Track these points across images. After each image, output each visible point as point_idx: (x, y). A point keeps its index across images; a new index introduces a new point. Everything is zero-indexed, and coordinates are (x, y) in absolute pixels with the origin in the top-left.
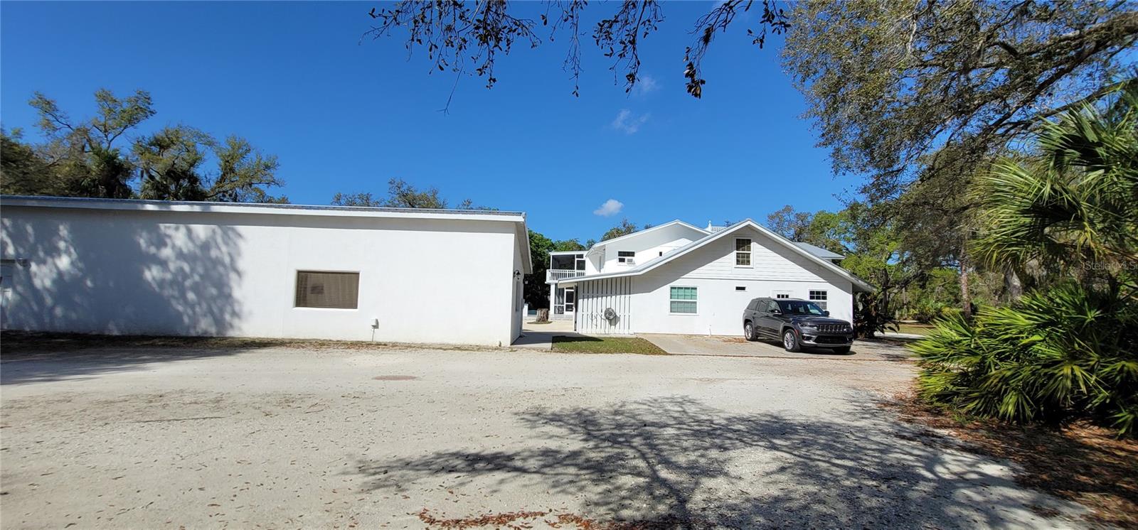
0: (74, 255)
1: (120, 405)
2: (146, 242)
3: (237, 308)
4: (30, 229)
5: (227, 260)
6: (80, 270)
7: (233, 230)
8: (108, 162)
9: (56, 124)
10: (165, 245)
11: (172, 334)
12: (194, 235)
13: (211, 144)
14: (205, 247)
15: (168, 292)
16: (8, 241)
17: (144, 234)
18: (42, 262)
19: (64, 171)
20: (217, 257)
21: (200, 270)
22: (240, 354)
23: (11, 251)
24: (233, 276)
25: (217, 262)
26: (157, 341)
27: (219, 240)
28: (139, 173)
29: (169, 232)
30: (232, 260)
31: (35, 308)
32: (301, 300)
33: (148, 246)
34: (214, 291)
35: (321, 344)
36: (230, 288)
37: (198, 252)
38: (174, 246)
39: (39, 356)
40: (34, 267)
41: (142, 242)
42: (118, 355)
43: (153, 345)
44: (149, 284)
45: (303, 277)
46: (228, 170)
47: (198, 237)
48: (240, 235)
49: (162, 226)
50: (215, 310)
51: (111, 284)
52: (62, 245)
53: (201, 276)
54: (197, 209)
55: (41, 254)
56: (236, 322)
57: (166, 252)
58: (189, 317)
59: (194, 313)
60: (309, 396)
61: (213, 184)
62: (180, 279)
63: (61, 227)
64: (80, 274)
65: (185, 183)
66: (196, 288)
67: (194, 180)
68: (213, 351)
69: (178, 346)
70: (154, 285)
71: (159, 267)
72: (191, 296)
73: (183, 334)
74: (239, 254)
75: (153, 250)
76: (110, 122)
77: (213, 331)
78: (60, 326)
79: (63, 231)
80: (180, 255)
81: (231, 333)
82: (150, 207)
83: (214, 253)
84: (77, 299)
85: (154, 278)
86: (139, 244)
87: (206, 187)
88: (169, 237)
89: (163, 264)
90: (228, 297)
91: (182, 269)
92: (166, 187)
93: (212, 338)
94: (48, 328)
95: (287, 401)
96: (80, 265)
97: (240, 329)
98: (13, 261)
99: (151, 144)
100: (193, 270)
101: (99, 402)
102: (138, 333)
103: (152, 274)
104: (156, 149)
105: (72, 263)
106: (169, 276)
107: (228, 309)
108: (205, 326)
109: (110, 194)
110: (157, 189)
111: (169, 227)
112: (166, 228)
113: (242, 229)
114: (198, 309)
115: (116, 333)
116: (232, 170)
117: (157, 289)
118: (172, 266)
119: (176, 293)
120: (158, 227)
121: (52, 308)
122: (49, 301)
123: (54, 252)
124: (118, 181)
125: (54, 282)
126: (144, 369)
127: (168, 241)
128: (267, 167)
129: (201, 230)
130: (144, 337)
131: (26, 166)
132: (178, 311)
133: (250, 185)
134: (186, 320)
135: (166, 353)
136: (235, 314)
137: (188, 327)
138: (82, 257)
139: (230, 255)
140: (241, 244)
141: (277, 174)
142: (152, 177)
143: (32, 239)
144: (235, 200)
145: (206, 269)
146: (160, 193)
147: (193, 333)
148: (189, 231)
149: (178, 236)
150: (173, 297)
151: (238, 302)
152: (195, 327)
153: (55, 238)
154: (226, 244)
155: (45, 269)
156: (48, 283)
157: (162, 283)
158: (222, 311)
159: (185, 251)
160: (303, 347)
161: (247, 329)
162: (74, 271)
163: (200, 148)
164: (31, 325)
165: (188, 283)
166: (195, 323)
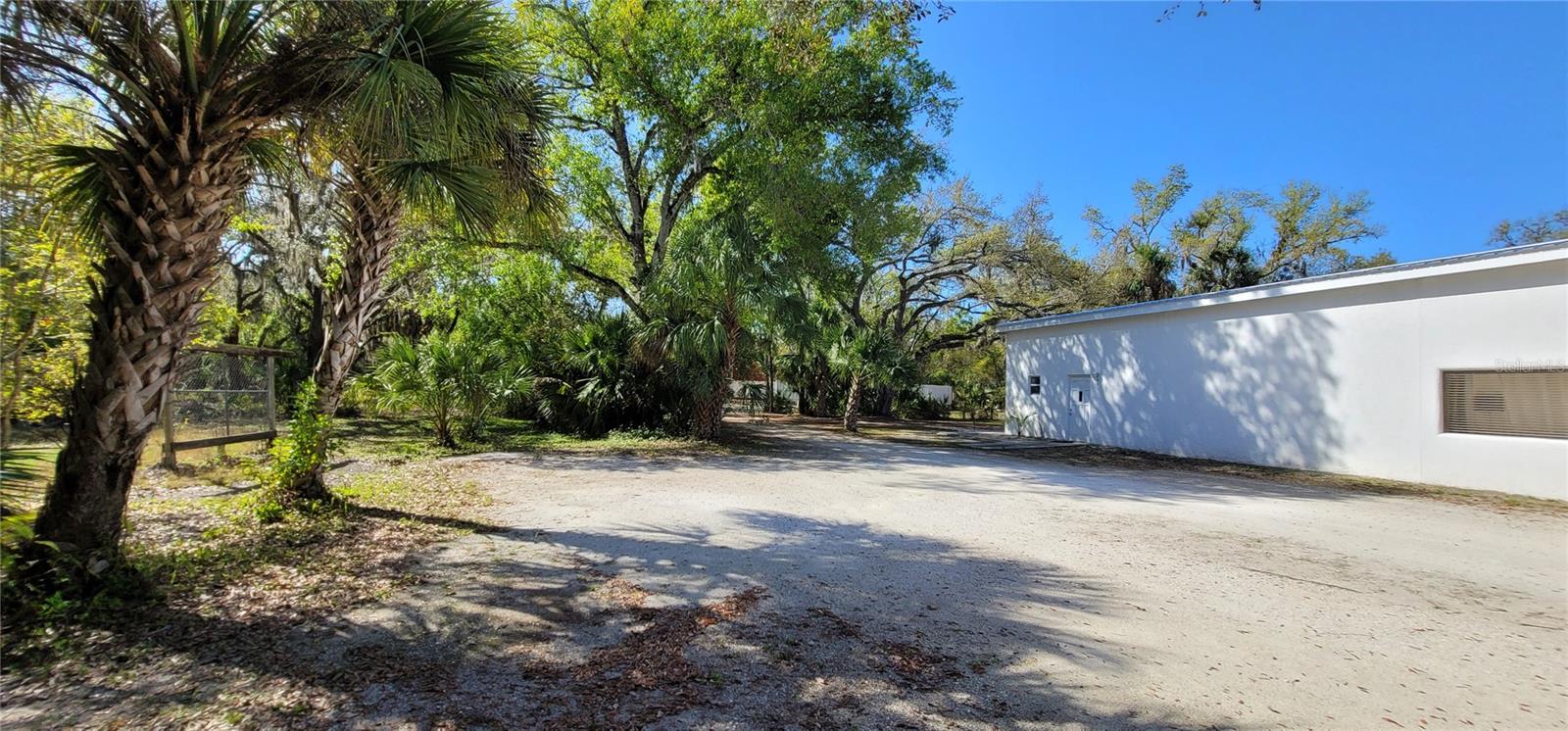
0: (1137, 367)
1: (1215, 542)
2: (1205, 345)
3: (1334, 432)
4: (1098, 342)
5: (1312, 360)
6: (1143, 382)
7: (1317, 316)
8: (1151, 259)
9: (1103, 232)
10: (1227, 347)
11: (1244, 461)
12: (1262, 330)
13: (1261, 204)
14: (1279, 344)
15: (1234, 407)
16: (1084, 356)
17: (1202, 336)
18: (1111, 375)
19: (1115, 280)
20: (1297, 359)
21: (1275, 377)
22: (1350, 501)
23: (1086, 366)
24: (1323, 384)
25: (1296, 365)
26: (1227, 468)
27: (1298, 333)
28: (1179, 264)
29: (1232, 330)
30: (1320, 360)
31: (1109, 422)
32: (1453, 420)
33: (1207, 351)
34: (1296, 406)
35: (1509, 503)
36: (1321, 402)
37: (1270, 353)
38: (1237, 349)
39: (1119, 472)
40: (1104, 381)
41: (1200, 346)
42: (1191, 481)
43: (1224, 473)
44: (1212, 397)
45: (1452, 382)
46: (1288, 232)
47: (1268, 333)
48: (1328, 324)
49: (1221, 323)
50: (1301, 432)
51: (1173, 398)
52: (1125, 356)
53: (1277, 386)
54: (1262, 294)
55: (1109, 367)
56: (1334, 452)
57: (1229, 356)
58: (1265, 440)
59: (1271, 434)
60: (1520, 595)
61: (1269, 257)
62: (1249, 389)
63: (1123, 338)
64: (1143, 387)
65: (1232, 264)
66: (1270, 402)
67: (1243, 257)
68: (1306, 490)
69: (1255, 477)
70: (1218, 398)
71: (1222, 375)
72: (1264, 412)
73: (1258, 462)
74: (1330, 351)
75: (1213, 354)
76: (1146, 213)
77: (1299, 461)
78: (1130, 444)
79: (1125, 342)
80: (1247, 359)
81: (1327, 467)
82: (1206, 302)
83: (1291, 352)
84: (1143, 415)
85: (1217, 390)
86: (1197, 349)
87: (1260, 263)
88: (1231, 336)
89: (1226, 370)
90: (1318, 415)
91: (1250, 377)
92: (1211, 274)
93: (1298, 471)
94: (1119, 444)
95: (1470, 593)
96: (1143, 377)
97: (1341, 463)
98: (1089, 376)
99: (1191, 225)
100: (1264, 378)
101: (1192, 535)
102: (1205, 456)
103: (1214, 384)
104: (1194, 230)
105: (1135, 375)
106: (1234, 387)
107: (1320, 432)
108: (1287, 454)
109: (1155, 296)
110: (1202, 278)
111: (1229, 324)
112: (1227, 325)
113: (1329, 313)
114: (1275, 431)
115: (1181, 454)
116: (1294, 231)
117: (1222, 403)
118: (1237, 374)
119: (1245, 409)
120: (1216, 326)
121: (1122, 425)
122: (1119, 417)
123: (1118, 364)
124: (1161, 279)
125: (1122, 396)
126: (1225, 502)
127: (1230, 342)
128: (1350, 212)
129: (1270, 323)
130: (1211, 463)
131: (1085, 280)
132: (1249, 432)
133: (1324, 246)
134: (1261, 444)
135: (1244, 485)
136: (1330, 440)
137: (1265, 454)
138: (1142, 369)
139: (1316, 353)
140: (1332, 336)
141: (1367, 219)
142: (1194, 266)
143: (1101, 353)
144: (1304, 274)
145: (1283, 375)
146: (1206, 282)
147: (1271, 462)
148: (1255, 327)
149: (1242, 334)
150: (1242, 413)
151: (1335, 422)
152: (1273, 455)
153: (1120, 349)
154: (1309, 338)
155: (1113, 383)
156: (1117, 397)
157: (1226, 396)
158: (1310, 434)
159: (1252, 352)
160: (1469, 503)
161: (1353, 464)
162: (1138, 384)
163: (1248, 213)
164: (1106, 441)
165: (1259, 395)
166: (1272, 449)
